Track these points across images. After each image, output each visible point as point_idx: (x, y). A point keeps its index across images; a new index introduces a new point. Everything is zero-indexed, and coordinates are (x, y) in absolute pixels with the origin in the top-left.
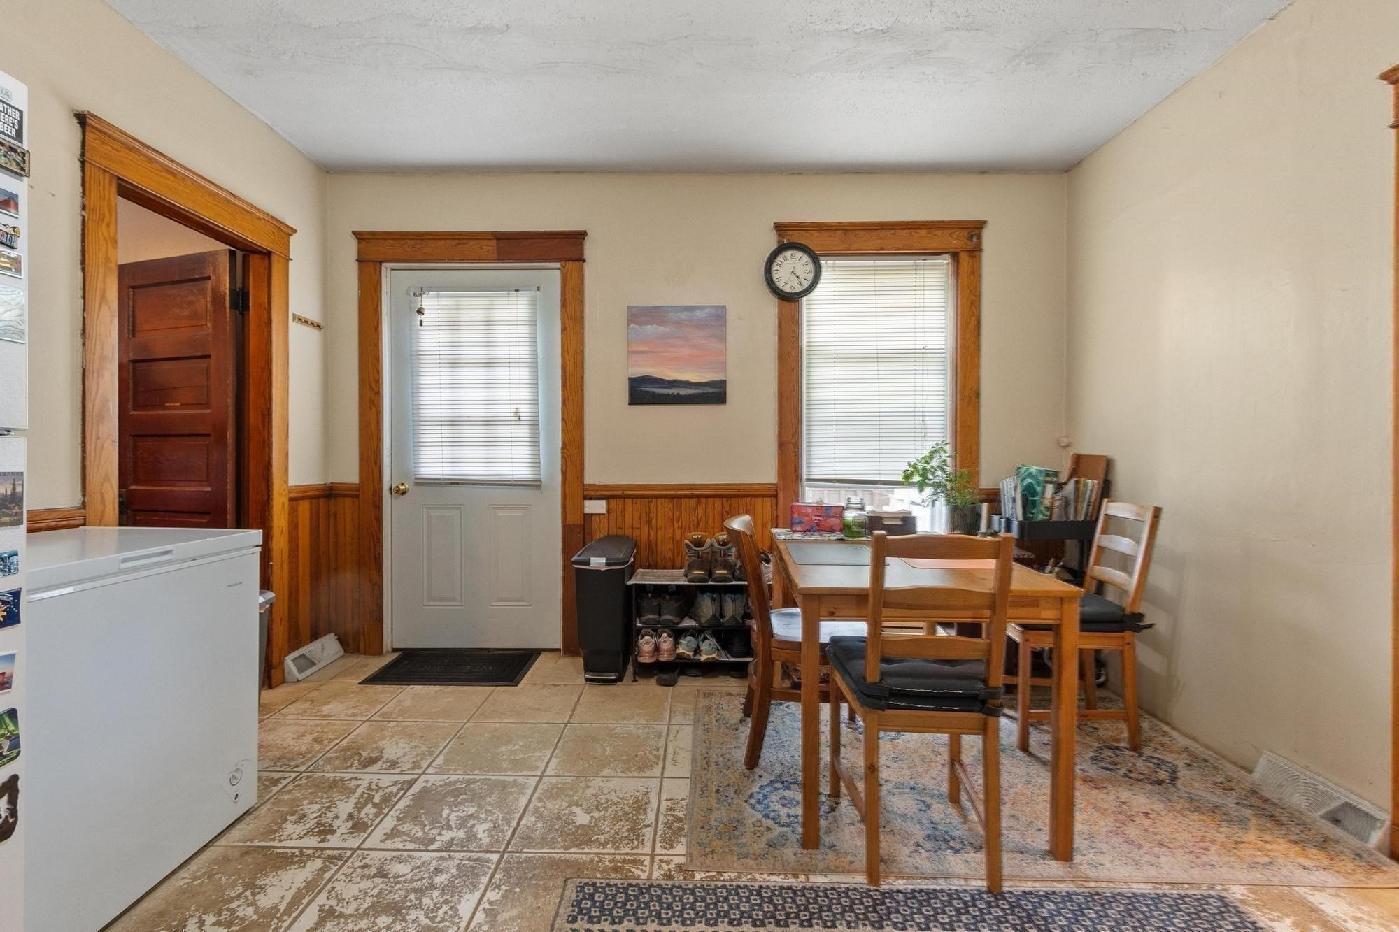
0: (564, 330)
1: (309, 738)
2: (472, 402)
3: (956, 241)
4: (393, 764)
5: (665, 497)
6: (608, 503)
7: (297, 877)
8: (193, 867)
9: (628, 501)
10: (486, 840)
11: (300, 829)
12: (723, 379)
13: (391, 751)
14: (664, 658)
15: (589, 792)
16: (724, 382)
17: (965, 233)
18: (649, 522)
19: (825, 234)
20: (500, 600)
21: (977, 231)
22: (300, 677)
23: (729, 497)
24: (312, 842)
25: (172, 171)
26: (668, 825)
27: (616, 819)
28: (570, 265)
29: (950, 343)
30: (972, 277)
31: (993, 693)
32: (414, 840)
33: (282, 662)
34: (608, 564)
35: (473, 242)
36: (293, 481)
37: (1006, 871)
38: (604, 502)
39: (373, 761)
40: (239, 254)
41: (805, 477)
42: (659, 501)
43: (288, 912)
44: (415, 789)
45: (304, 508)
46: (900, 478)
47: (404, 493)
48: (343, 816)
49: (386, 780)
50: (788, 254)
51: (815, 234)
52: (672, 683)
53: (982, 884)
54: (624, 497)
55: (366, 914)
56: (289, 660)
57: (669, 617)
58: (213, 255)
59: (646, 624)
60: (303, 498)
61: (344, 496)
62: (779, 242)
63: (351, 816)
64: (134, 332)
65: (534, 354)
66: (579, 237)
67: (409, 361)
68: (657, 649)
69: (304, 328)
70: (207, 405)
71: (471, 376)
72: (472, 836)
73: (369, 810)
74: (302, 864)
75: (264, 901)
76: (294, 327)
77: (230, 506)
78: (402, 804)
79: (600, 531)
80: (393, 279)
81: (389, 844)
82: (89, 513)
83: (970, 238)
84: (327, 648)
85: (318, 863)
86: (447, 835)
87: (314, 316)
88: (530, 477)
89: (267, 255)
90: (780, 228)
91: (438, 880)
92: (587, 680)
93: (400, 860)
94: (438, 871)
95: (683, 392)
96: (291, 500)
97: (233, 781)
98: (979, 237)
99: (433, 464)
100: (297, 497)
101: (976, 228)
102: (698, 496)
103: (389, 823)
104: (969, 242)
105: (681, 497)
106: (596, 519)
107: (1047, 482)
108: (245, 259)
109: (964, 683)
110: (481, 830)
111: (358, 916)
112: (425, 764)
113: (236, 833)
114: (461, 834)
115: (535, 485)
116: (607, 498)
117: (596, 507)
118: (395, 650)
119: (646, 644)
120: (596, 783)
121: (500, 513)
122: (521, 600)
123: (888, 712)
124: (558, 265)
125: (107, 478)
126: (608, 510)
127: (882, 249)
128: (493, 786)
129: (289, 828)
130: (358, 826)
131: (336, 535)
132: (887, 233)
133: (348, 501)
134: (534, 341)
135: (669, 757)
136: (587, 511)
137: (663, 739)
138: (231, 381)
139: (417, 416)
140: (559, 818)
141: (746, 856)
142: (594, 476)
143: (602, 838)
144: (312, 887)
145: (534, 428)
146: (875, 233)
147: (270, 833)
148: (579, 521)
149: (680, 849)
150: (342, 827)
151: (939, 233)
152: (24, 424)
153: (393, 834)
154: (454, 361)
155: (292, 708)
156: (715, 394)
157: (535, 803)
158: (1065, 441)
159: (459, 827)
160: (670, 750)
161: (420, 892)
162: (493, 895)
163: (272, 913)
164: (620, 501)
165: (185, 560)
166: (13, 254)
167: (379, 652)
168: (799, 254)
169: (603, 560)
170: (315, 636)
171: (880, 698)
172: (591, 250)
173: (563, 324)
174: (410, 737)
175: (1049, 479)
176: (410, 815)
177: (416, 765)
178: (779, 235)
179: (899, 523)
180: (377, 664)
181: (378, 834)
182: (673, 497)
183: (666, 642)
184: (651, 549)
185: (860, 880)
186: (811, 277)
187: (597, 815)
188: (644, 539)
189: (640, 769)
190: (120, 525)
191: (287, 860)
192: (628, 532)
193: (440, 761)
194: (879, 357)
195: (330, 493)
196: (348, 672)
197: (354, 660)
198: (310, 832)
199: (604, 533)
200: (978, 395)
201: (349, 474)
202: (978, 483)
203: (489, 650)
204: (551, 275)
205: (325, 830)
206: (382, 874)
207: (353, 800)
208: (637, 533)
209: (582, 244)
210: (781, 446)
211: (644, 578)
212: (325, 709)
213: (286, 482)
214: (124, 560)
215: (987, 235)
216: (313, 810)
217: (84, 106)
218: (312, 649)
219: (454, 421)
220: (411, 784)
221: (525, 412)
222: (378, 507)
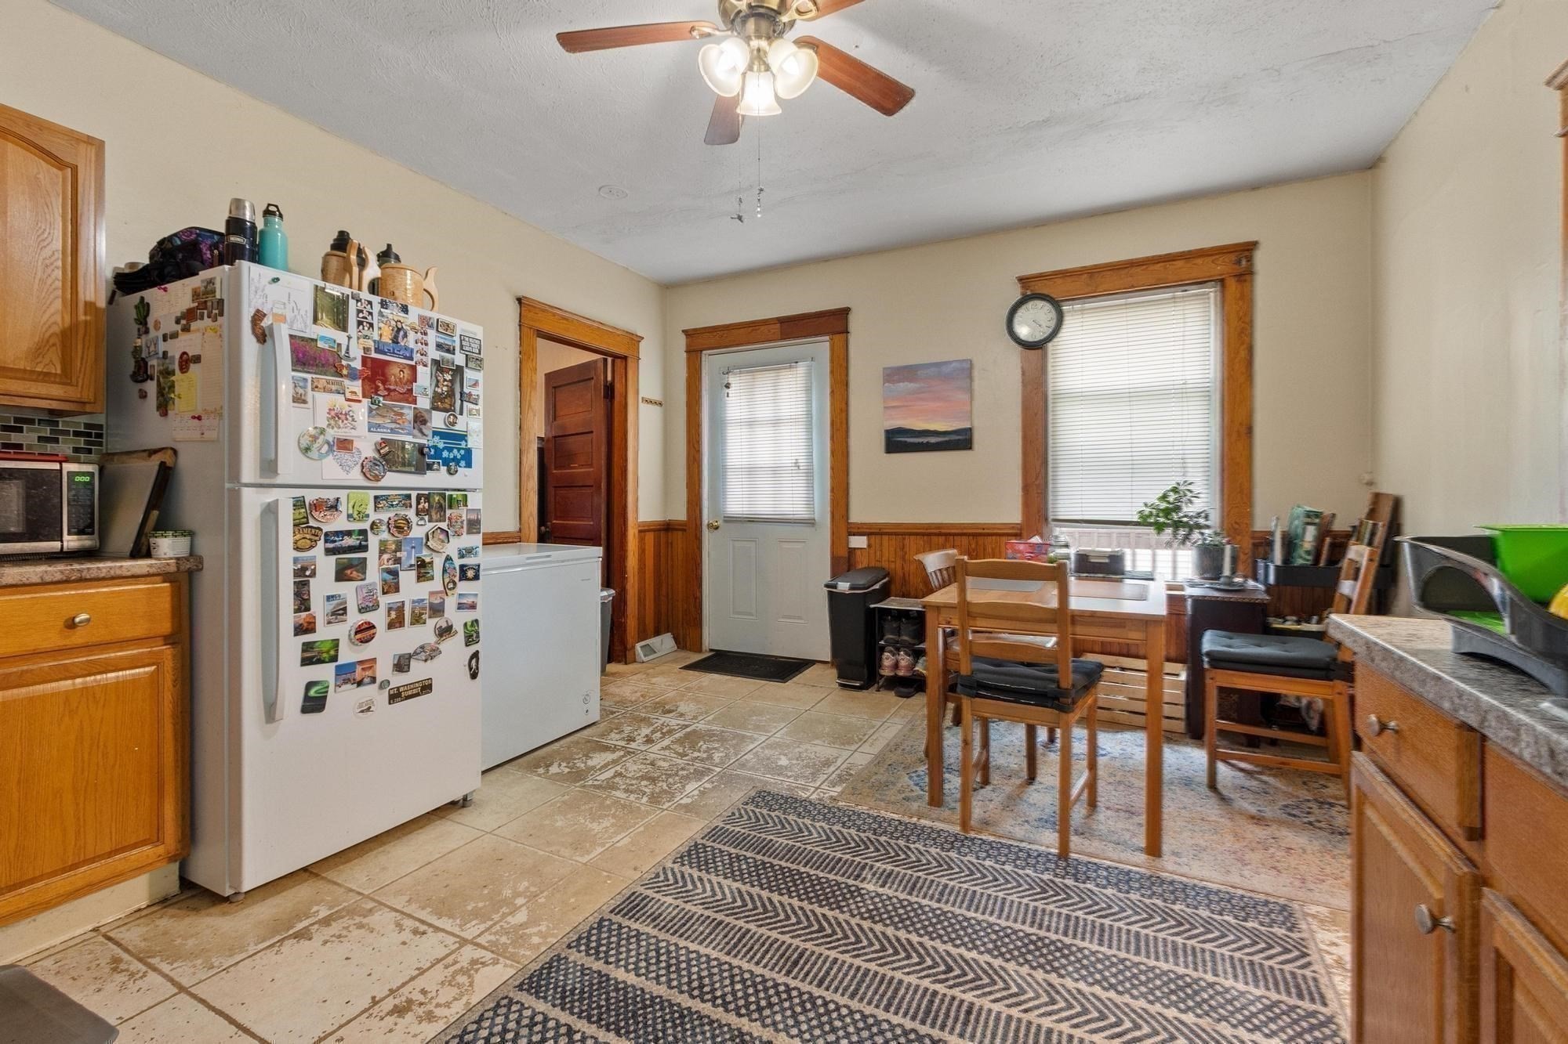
0: (832, 392)
1: (639, 694)
2: (764, 457)
3: (1221, 267)
4: (682, 715)
5: (917, 534)
6: (869, 540)
7: (609, 757)
8: (562, 742)
9: (885, 538)
10: (717, 760)
11: (618, 736)
12: (968, 426)
13: (683, 708)
14: (901, 673)
15: (797, 750)
16: (970, 430)
17: (1233, 257)
18: (903, 559)
19: (1069, 280)
20: (785, 617)
21: (1247, 253)
22: (645, 659)
23: (975, 535)
24: (623, 743)
25: (566, 318)
26: (840, 776)
27: (807, 766)
28: (837, 337)
29: (1219, 375)
30: (1241, 303)
31: (1064, 693)
32: (676, 753)
33: (633, 647)
34: (851, 588)
35: (762, 328)
36: (641, 519)
37: (1072, 846)
38: (865, 538)
39: (670, 712)
40: (610, 360)
41: (1051, 517)
42: (912, 538)
43: (600, 769)
44: (688, 730)
45: (650, 538)
46: (1136, 519)
47: (717, 528)
48: (643, 735)
49: (673, 722)
50: (1030, 304)
51: (1059, 281)
52: (908, 696)
53: (1055, 851)
54: (882, 534)
55: (637, 778)
56: (638, 646)
57: (905, 638)
58: (595, 362)
59: (889, 643)
60: (649, 531)
61: (677, 530)
62: (1023, 294)
63: (647, 736)
64: (555, 418)
65: (809, 414)
66: (844, 313)
67: (719, 424)
68: (896, 666)
69: (650, 406)
70: (591, 465)
71: (763, 433)
72: (710, 758)
73: (658, 735)
74: (614, 751)
75: (590, 763)
76: (643, 406)
77: (603, 535)
78: (677, 736)
79: (862, 562)
80: (711, 362)
81: (662, 752)
82: (522, 535)
83: (1239, 262)
84: (665, 643)
85: (622, 753)
86: (696, 754)
87: (657, 397)
88: (806, 516)
89: (625, 358)
90: (1023, 280)
91: (680, 773)
92: (841, 685)
93: (664, 760)
94: (683, 769)
95: (933, 440)
96: (640, 531)
97: (585, 701)
98: (1250, 259)
99: (736, 503)
100: (644, 531)
101: (1245, 251)
102: (946, 535)
103: (666, 742)
104: (1237, 267)
105: (929, 535)
106: (858, 553)
107: (1308, 524)
108: (613, 362)
109: (1039, 683)
110: (717, 756)
111: (632, 778)
112: (700, 718)
113: (586, 732)
114: (705, 755)
115: (810, 523)
116: (868, 534)
117: (859, 542)
118: (711, 650)
119: (888, 660)
120: (803, 747)
121: (786, 546)
122: (800, 618)
123: (978, 700)
124: (827, 338)
125: (531, 514)
126: (869, 546)
127: (1133, 287)
128: (736, 736)
129: (613, 735)
130: (649, 740)
131: (672, 560)
132: (1139, 269)
133: (680, 533)
134: (809, 402)
135: (870, 740)
136: (852, 545)
137: (872, 731)
138: (604, 449)
139: (724, 467)
140: (768, 759)
141: (882, 800)
142: (857, 516)
143: (790, 774)
144: (615, 762)
145: (809, 474)
146: (1124, 272)
147: (602, 735)
148: (844, 553)
149: (839, 789)
150: (640, 739)
151: (1199, 261)
152: (481, 486)
153: (667, 748)
154: (751, 423)
155: (635, 677)
156: (961, 441)
157: (758, 749)
158: (1367, 477)
159: (705, 752)
160: (874, 737)
161: (670, 776)
162: (708, 786)
163: (593, 768)
164: (878, 537)
165: (558, 562)
166: (477, 407)
167: (700, 650)
168: (1040, 303)
169: (848, 585)
170: (657, 633)
171: (971, 687)
172: (855, 323)
173: (832, 387)
174: (698, 702)
175: (1309, 520)
176: (680, 741)
177: (695, 718)
178: (1023, 287)
179: (1107, 561)
180: (696, 657)
181: (659, 746)
182: (923, 535)
183: (904, 660)
184: (905, 581)
185: (957, 829)
186: (1053, 324)
187: (794, 762)
188: (900, 573)
189: (843, 744)
190: (539, 541)
191: (607, 748)
192: (885, 565)
193: (710, 718)
194: (1132, 396)
195: (666, 528)
196: (675, 661)
197: (683, 654)
198: (623, 739)
199: (865, 565)
200: (1250, 430)
201: (680, 514)
202: (1250, 524)
203: (776, 657)
204: (821, 347)
205: (631, 739)
206: (652, 764)
207: (651, 729)
208: (893, 566)
209: (846, 319)
210: (1026, 488)
211: (893, 604)
212: (654, 680)
213: (637, 518)
214: (528, 558)
215: (1260, 258)
216: (627, 729)
217: (520, 294)
218: (654, 641)
219: (751, 471)
220: (687, 726)
221: (802, 461)
222: (698, 539)
